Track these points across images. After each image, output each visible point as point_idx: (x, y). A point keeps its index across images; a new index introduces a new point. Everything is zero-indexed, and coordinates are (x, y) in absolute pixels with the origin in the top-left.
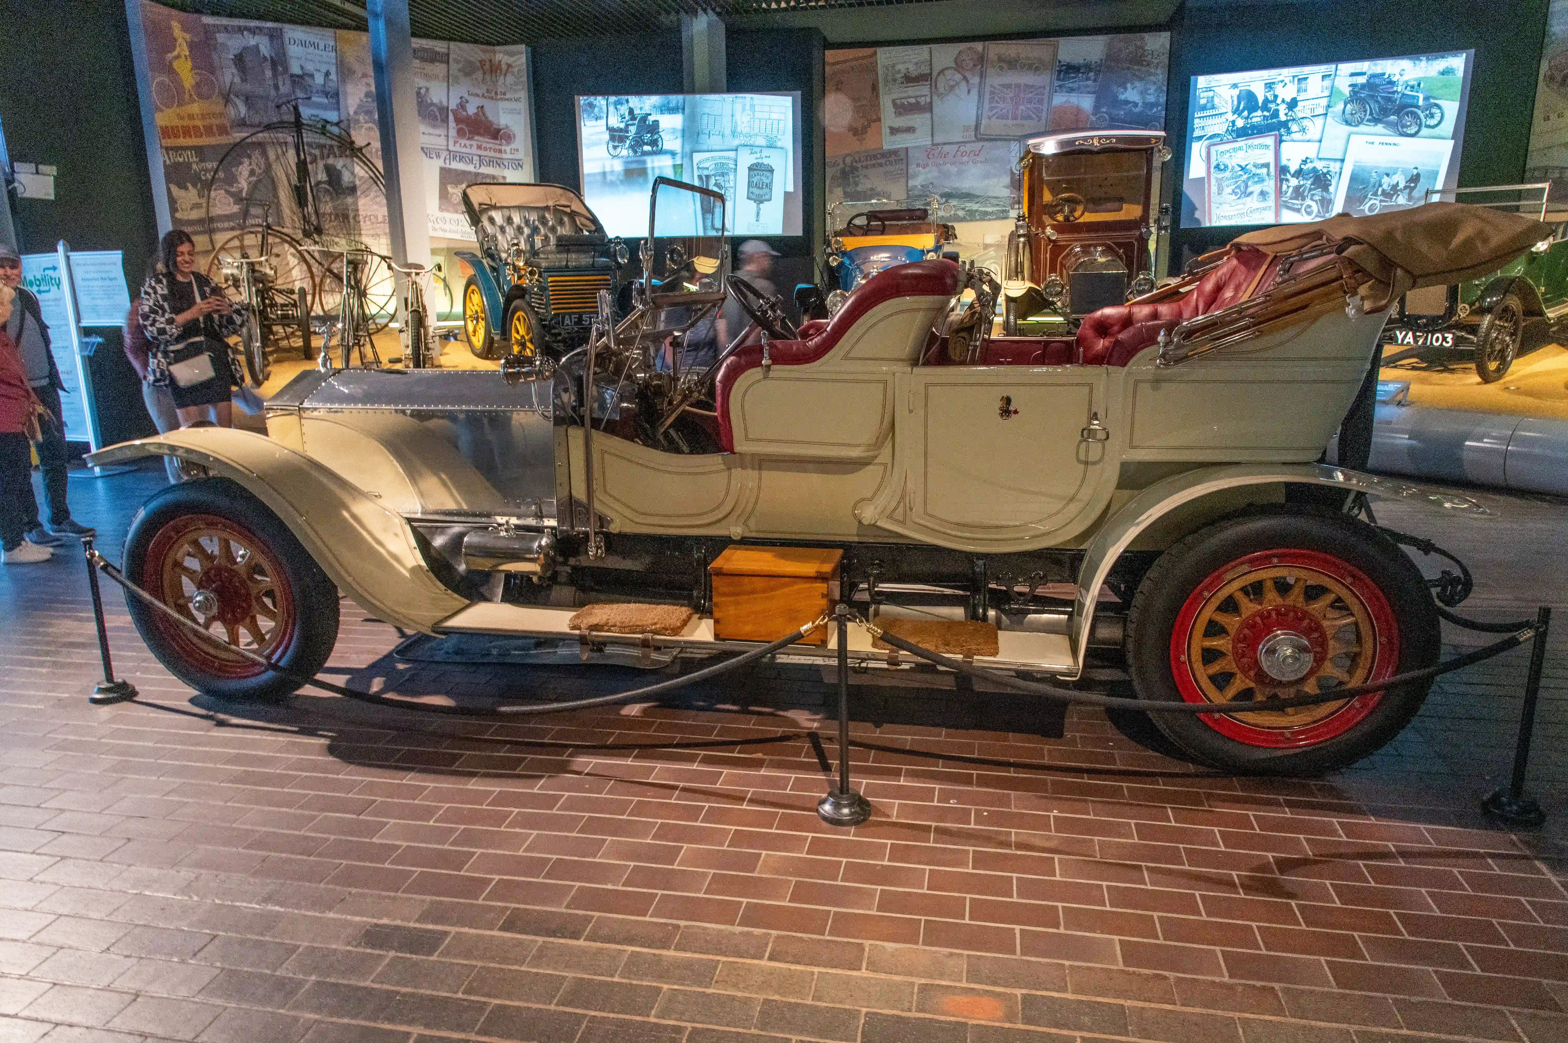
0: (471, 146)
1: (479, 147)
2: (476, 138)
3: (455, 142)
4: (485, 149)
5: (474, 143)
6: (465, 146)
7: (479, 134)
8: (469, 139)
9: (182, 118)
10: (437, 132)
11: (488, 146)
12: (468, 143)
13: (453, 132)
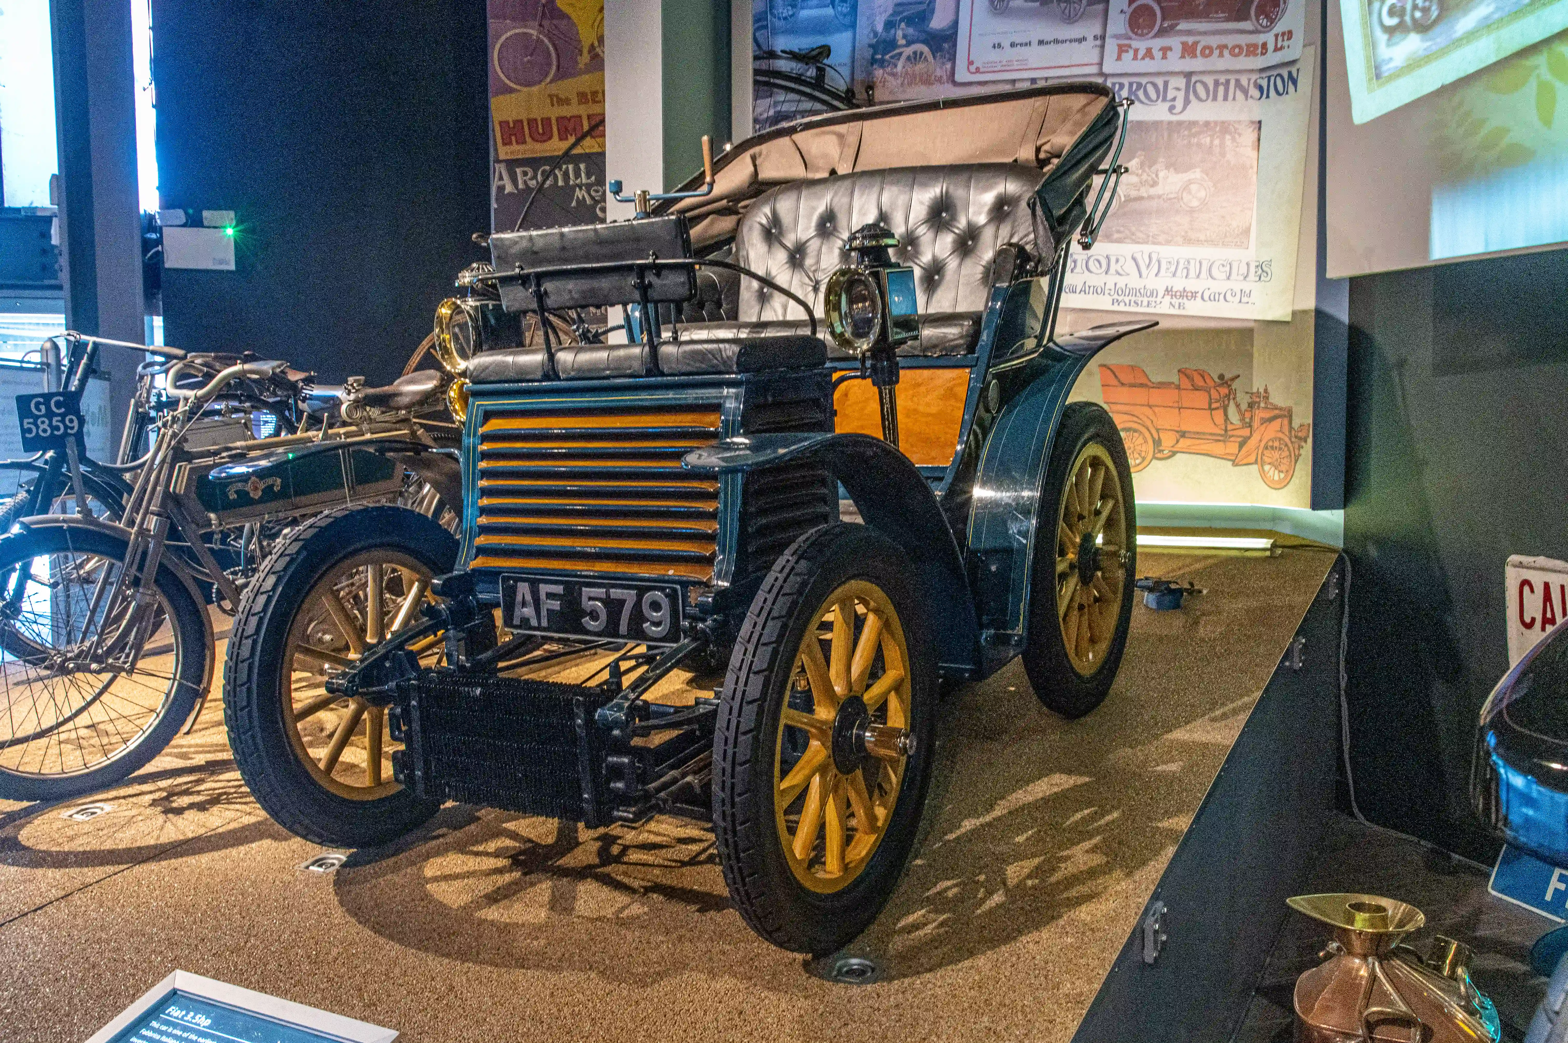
0: (1165, 50)
1: (1189, 51)
2: (1183, 26)
3: (1122, 50)
4: (1207, 52)
5: (1174, 42)
6: (1149, 54)
7: (1193, 14)
8: (1163, 32)
9: (564, 102)
10: (1076, 31)
11: (1214, 41)
12: (1157, 44)
13: (1118, 24)
